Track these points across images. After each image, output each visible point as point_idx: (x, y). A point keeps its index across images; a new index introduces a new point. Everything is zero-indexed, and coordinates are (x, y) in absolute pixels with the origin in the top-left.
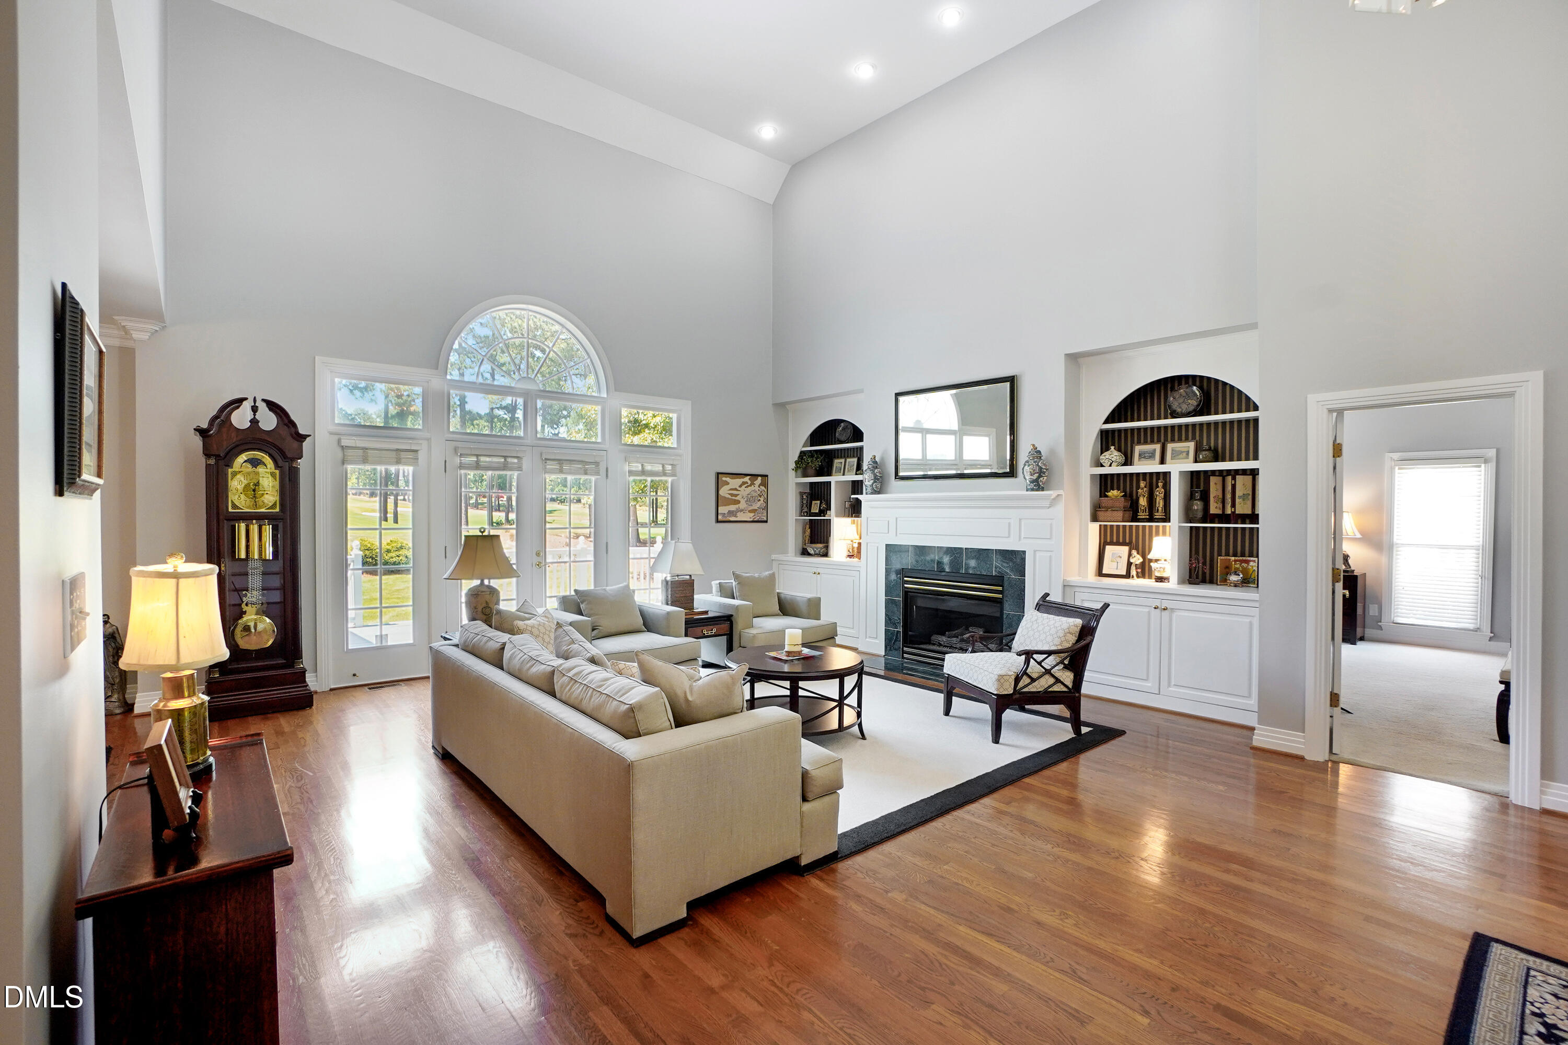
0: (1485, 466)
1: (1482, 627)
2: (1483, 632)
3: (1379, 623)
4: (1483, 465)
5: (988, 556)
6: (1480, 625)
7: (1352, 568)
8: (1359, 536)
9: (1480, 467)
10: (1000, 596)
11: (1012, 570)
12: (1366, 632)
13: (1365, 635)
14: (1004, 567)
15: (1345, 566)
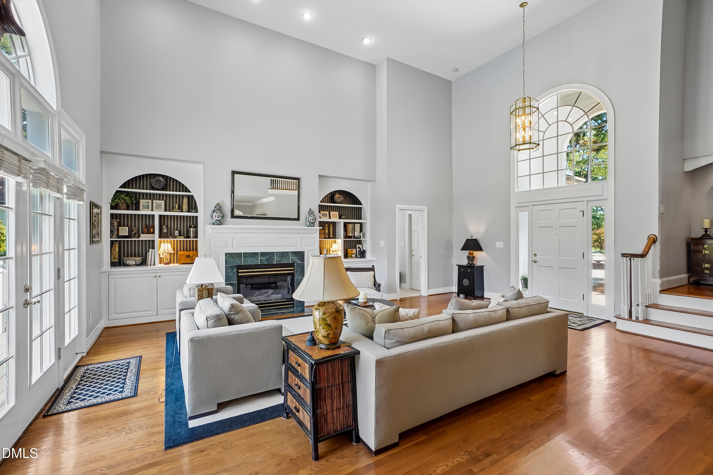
5: (287, 255)
10: (293, 272)
11: (299, 260)
14: (295, 259)
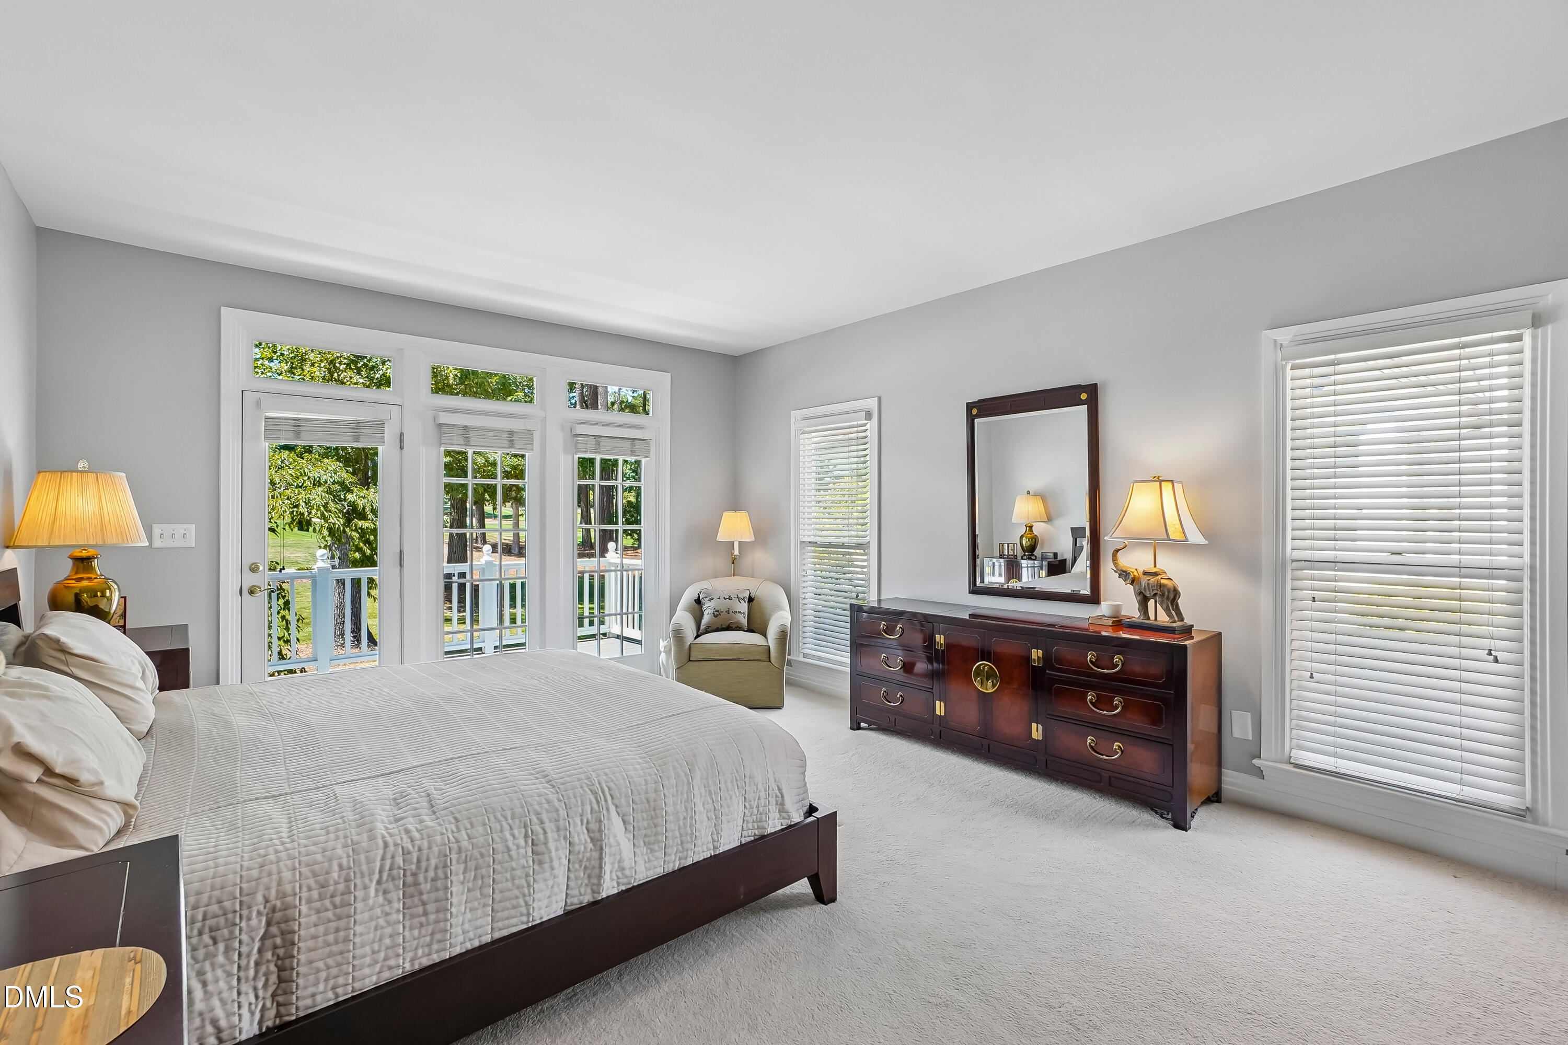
0: (1534, 338)
1: (1540, 807)
2: (1545, 824)
3: (1256, 762)
4: (1527, 334)
6: (1534, 800)
7: (1188, 621)
8: (1195, 537)
9: (1519, 338)
12: (1224, 778)
13: (1224, 786)
15: (1169, 615)
